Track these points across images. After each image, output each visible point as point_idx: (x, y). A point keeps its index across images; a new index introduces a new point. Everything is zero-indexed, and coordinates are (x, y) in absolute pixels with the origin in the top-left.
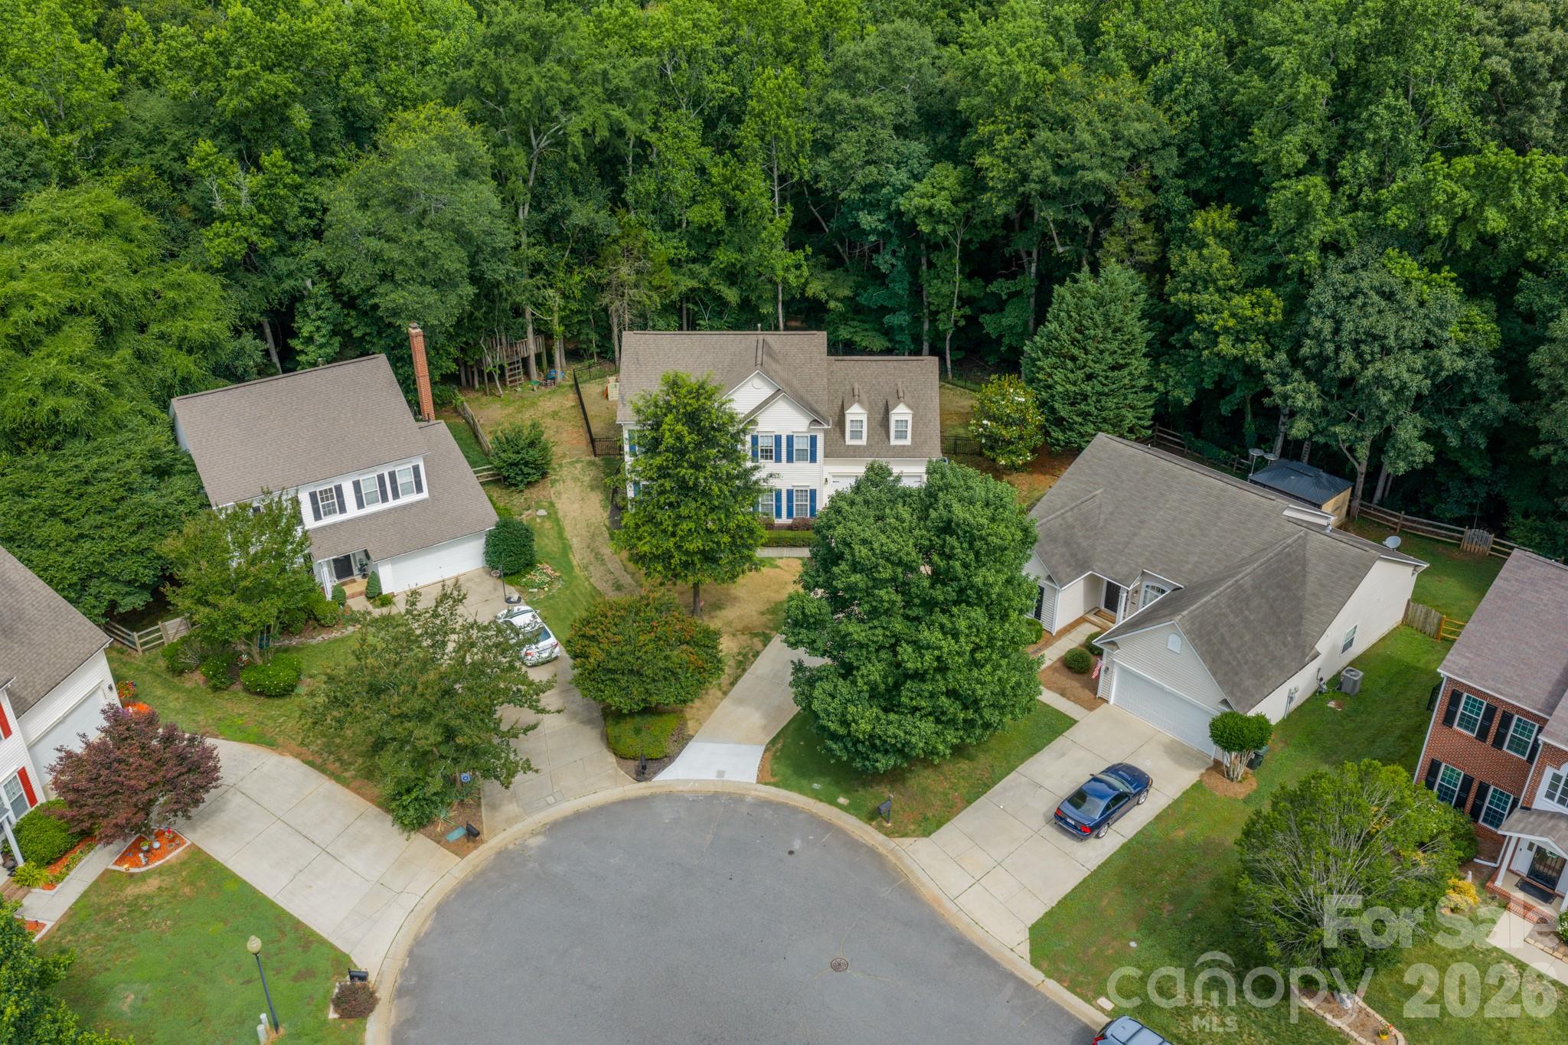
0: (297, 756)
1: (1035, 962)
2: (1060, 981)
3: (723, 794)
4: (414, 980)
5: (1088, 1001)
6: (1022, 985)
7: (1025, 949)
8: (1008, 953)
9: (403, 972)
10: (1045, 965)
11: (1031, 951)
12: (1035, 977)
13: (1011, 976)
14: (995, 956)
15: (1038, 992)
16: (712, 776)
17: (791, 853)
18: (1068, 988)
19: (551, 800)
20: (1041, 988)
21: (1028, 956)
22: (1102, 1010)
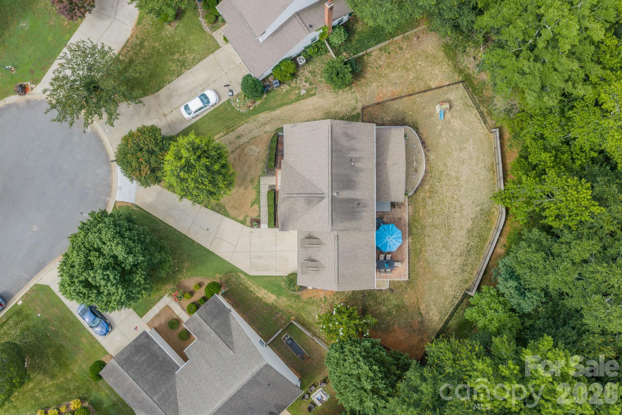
0: (132, 36)
1: (36, 285)
2: (29, 291)
3: (111, 189)
4: (33, 104)
5: (22, 298)
6: (29, 280)
7: (41, 283)
8: (40, 278)
9: (36, 100)
10: (35, 288)
11: (40, 285)
12: (31, 284)
13: (32, 277)
14: (39, 273)
15: (26, 284)
16: (119, 185)
17: (82, 213)
18: (26, 293)
19: (107, 130)
20: (27, 286)
21: (38, 283)
22: (18, 301)
